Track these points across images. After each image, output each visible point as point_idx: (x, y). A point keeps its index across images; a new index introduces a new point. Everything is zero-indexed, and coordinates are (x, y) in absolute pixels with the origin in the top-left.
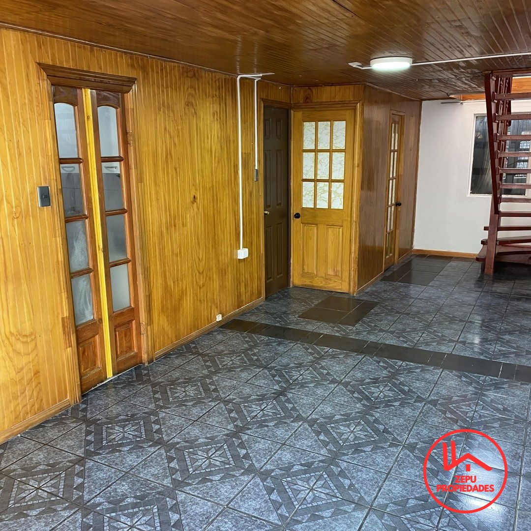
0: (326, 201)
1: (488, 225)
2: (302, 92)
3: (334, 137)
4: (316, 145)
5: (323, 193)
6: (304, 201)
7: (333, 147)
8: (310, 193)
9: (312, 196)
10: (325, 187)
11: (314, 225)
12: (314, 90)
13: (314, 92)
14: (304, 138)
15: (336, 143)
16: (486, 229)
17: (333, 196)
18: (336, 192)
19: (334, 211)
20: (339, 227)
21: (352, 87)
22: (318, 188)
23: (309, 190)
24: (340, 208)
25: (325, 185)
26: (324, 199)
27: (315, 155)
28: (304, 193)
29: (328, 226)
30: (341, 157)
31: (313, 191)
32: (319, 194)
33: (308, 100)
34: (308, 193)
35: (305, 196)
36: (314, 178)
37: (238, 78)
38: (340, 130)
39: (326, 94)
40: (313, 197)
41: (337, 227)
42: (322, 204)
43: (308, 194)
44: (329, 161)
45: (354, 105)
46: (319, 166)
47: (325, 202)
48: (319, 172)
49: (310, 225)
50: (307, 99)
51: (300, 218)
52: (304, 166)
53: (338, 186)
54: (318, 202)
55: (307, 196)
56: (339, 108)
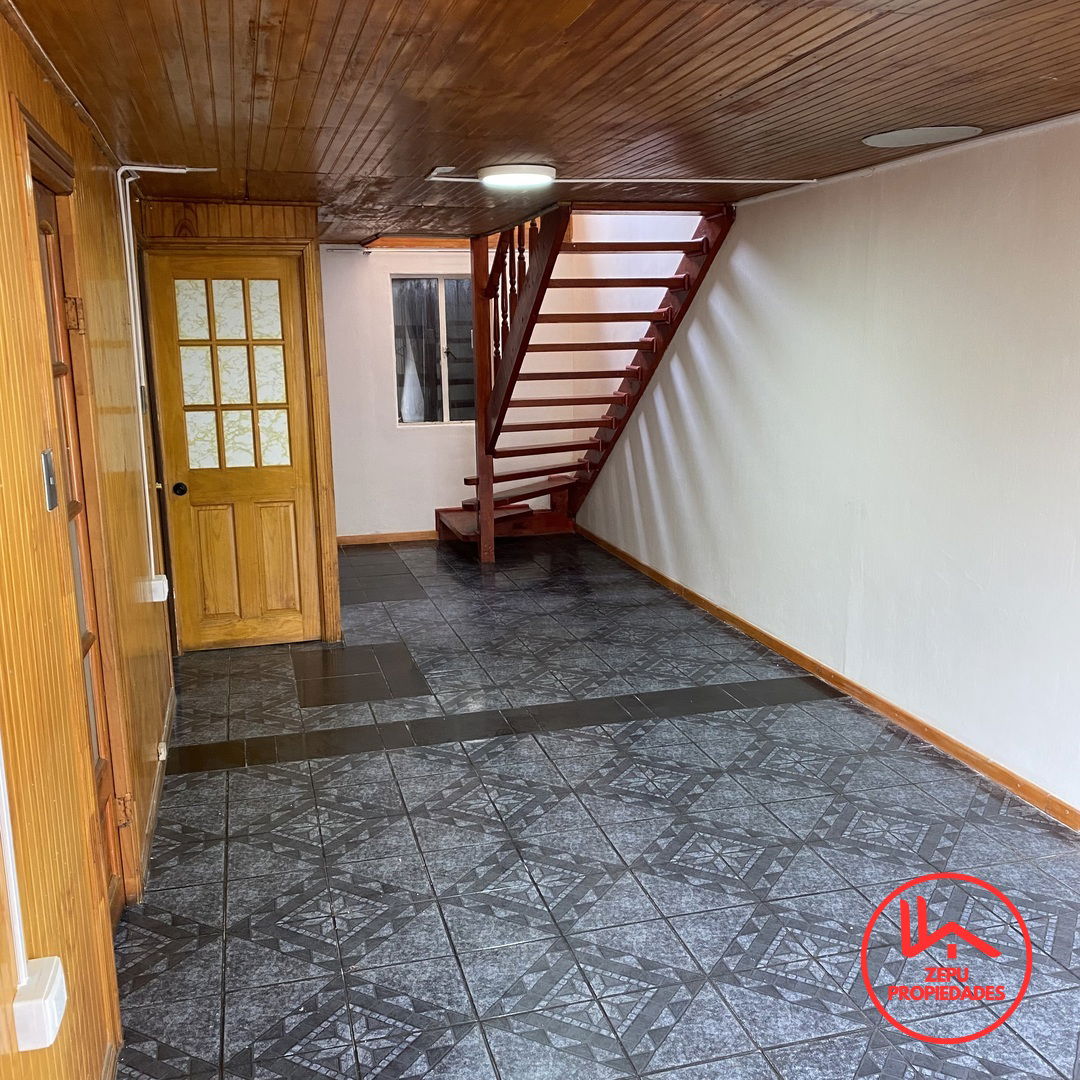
0: (248, 451)
1: (474, 474)
2: (168, 211)
3: (252, 313)
4: (211, 330)
5: (240, 434)
6: (192, 455)
7: (254, 334)
8: (206, 435)
9: (212, 441)
10: (243, 421)
11: (225, 507)
12: (201, 210)
13: (199, 213)
14: (180, 316)
15: (260, 326)
16: (467, 482)
17: (263, 438)
18: (270, 430)
19: (270, 470)
20: (285, 504)
21: (289, 210)
22: (225, 424)
23: (203, 430)
24: (283, 464)
25: (241, 417)
26: (243, 447)
27: (211, 350)
28: (191, 437)
29: (259, 505)
30: (275, 356)
31: (214, 431)
32: (229, 437)
33: (184, 232)
34: (201, 435)
35: (193, 443)
36: (213, 403)
37: (120, 173)
38: (268, 298)
39: (231, 220)
40: (216, 444)
41: (279, 504)
42: (240, 457)
43: (202, 439)
44: (246, 363)
45: (301, 247)
46: (223, 376)
47: (245, 453)
48: (224, 389)
49: (212, 507)
50: (184, 229)
51: (187, 495)
52: (184, 377)
53: (274, 417)
54: (228, 454)
55: (198, 443)
56: (264, 253)
